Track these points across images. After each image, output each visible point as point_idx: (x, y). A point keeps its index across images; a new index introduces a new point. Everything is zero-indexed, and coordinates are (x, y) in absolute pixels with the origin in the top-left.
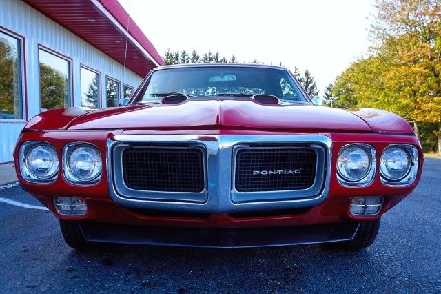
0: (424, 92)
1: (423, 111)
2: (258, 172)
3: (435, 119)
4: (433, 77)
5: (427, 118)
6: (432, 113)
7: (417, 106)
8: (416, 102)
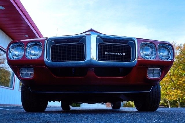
0: (170, 88)
1: (171, 96)
2: (107, 53)
3: (176, 99)
4: (172, 82)
5: (172, 98)
6: (174, 96)
7: (168, 94)
8: (167, 92)
